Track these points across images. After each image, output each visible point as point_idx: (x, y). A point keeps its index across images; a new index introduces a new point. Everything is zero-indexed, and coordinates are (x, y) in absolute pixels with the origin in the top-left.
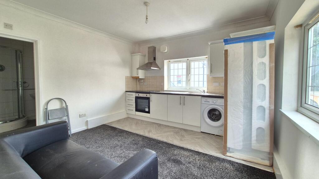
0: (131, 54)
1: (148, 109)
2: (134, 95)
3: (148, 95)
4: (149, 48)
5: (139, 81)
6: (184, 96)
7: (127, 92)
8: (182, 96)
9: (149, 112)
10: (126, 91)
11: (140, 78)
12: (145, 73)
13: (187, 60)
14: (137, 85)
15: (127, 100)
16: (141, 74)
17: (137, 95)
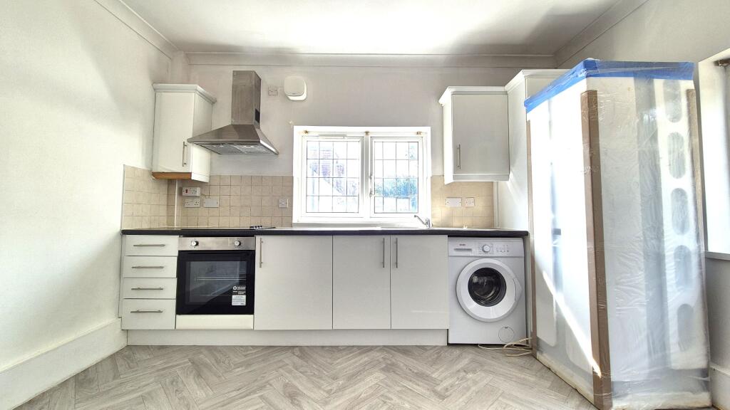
0: (154, 83)
1: (244, 297)
2: (174, 245)
3: (246, 243)
4: (237, 74)
5: (180, 193)
6: (394, 237)
7: (129, 237)
8: (387, 238)
9: (248, 309)
10: (125, 232)
11: (194, 177)
12: (211, 163)
13: (364, 135)
14: (170, 206)
15: (128, 272)
16: (199, 164)
17: (190, 244)
